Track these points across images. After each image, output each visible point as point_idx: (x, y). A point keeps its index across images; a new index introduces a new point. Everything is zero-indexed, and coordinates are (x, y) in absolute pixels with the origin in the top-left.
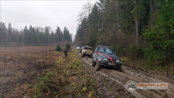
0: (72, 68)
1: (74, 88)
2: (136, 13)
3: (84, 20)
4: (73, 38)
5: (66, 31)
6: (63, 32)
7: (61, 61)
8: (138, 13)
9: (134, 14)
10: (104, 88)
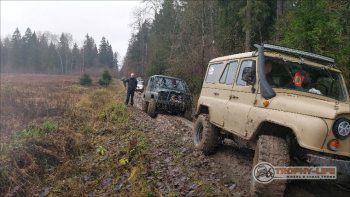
0: (105, 118)
1: (101, 158)
2: (248, 15)
3: (144, 25)
4: (120, 61)
5: (106, 47)
6: (98, 48)
7: (84, 104)
8: (252, 15)
9: (244, 16)
10: (167, 160)
